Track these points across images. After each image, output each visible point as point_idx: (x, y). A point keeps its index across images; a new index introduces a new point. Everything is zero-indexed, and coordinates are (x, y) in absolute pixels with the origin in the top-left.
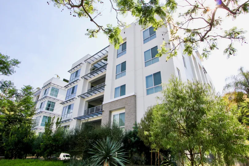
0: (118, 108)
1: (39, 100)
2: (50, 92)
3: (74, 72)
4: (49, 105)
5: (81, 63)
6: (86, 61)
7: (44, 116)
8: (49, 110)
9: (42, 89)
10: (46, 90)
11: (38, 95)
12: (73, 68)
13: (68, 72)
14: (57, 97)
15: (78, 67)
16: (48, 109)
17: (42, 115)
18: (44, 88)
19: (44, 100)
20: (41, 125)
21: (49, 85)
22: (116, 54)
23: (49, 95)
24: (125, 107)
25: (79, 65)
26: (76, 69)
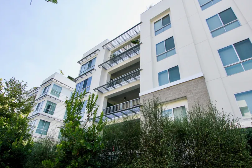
0: (171, 99)
1: (36, 100)
2: (50, 90)
3: (86, 62)
4: (49, 107)
5: (98, 50)
6: (104, 47)
7: (41, 120)
8: (47, 113)
9: (40, 87)
10: (46, 88)
11: (35, 95)
12: (85, 58)
13: (78, 62)
14: (59, 97)
15: (93, 55)
16: (47, 111)
17: (39, 119)
18: (43, 86)
19: (42, 100)
20: (36, 132)
21: (50, 81)
22: (154, 31)
23: (49, 93)
24: (186, 96)
25: (94, 52)
26: (89, 59)
